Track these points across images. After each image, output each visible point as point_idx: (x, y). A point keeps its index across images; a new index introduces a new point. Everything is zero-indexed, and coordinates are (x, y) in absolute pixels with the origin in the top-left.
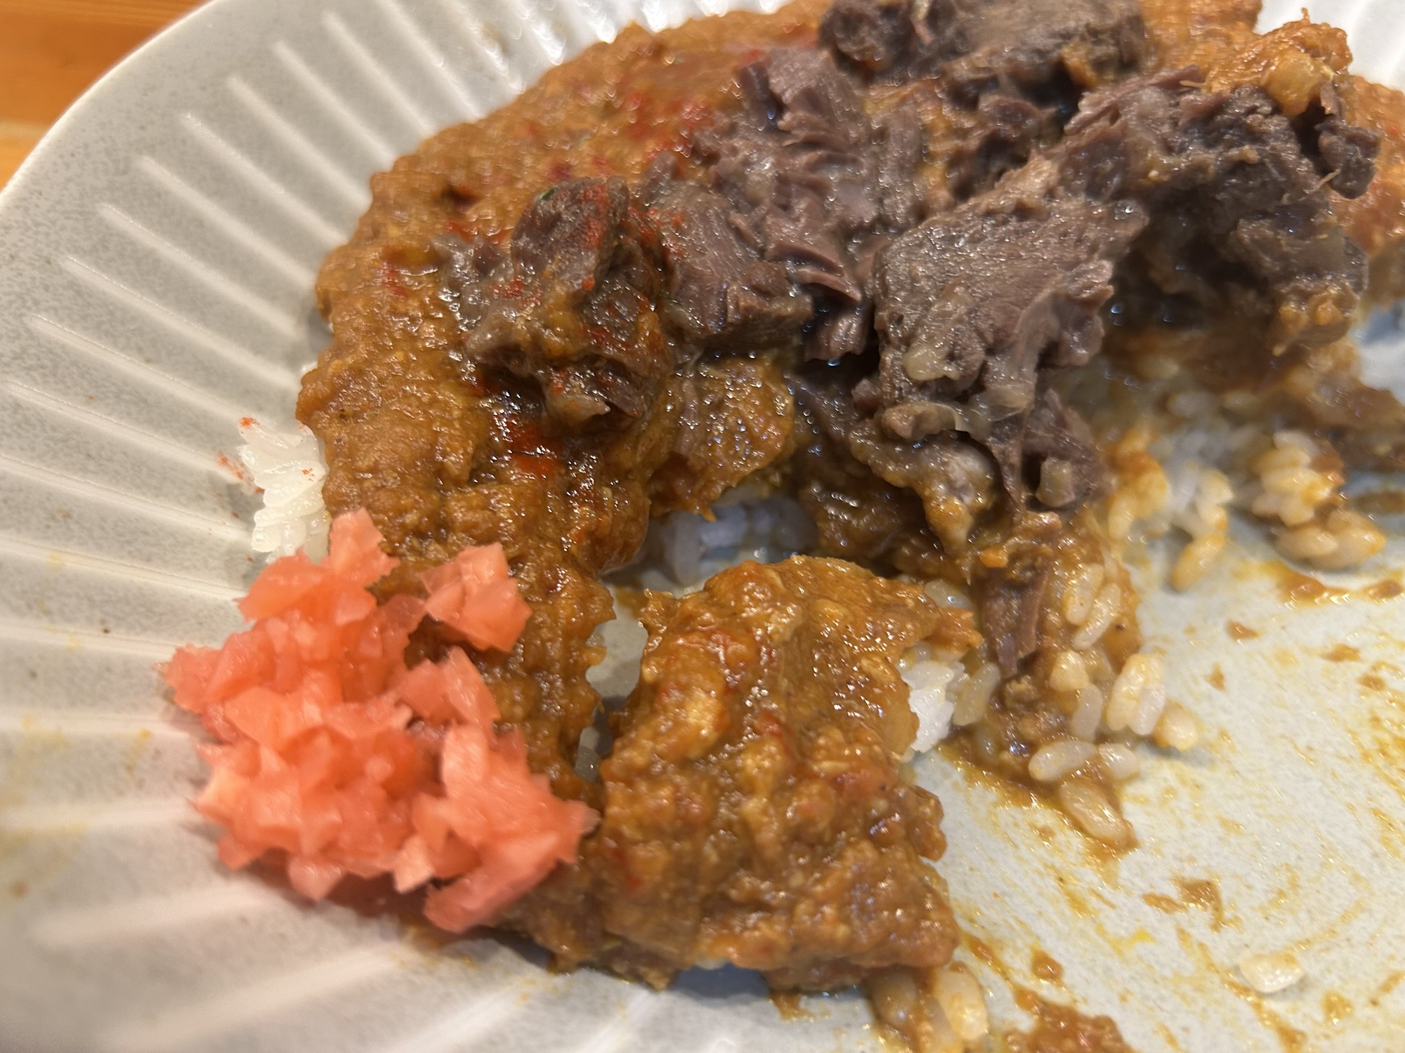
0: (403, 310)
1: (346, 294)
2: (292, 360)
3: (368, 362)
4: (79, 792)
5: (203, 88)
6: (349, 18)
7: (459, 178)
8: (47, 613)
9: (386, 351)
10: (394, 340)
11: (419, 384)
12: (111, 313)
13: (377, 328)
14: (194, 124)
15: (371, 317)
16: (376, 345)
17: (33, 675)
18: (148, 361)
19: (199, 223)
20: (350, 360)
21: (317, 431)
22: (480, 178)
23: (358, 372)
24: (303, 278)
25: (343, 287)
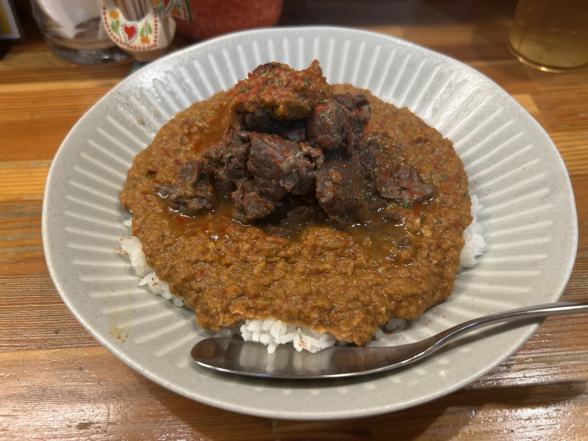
0: (150, 205)
1: (133, 203)
2: (121, 221)
3: (146, 219)
4: (126, 320)
5: (76, 158)
6: (103, 127)
7: (150, 168)
8: (101, 290)
9: (148, 215)
10: (150, 212)
11: (158, 220)
12: (80, 222)
13: (145, 210)
14: (77, 169)
15: (143, 208)
16: (146, 214)
17: (106, 302)
18: (92, 231)
19: (88, 193)
20: (141, 219)
21: (138, 237)
22: (155, 166)
23: (144, 222)
24: (115, 200)
25: (132, 202)
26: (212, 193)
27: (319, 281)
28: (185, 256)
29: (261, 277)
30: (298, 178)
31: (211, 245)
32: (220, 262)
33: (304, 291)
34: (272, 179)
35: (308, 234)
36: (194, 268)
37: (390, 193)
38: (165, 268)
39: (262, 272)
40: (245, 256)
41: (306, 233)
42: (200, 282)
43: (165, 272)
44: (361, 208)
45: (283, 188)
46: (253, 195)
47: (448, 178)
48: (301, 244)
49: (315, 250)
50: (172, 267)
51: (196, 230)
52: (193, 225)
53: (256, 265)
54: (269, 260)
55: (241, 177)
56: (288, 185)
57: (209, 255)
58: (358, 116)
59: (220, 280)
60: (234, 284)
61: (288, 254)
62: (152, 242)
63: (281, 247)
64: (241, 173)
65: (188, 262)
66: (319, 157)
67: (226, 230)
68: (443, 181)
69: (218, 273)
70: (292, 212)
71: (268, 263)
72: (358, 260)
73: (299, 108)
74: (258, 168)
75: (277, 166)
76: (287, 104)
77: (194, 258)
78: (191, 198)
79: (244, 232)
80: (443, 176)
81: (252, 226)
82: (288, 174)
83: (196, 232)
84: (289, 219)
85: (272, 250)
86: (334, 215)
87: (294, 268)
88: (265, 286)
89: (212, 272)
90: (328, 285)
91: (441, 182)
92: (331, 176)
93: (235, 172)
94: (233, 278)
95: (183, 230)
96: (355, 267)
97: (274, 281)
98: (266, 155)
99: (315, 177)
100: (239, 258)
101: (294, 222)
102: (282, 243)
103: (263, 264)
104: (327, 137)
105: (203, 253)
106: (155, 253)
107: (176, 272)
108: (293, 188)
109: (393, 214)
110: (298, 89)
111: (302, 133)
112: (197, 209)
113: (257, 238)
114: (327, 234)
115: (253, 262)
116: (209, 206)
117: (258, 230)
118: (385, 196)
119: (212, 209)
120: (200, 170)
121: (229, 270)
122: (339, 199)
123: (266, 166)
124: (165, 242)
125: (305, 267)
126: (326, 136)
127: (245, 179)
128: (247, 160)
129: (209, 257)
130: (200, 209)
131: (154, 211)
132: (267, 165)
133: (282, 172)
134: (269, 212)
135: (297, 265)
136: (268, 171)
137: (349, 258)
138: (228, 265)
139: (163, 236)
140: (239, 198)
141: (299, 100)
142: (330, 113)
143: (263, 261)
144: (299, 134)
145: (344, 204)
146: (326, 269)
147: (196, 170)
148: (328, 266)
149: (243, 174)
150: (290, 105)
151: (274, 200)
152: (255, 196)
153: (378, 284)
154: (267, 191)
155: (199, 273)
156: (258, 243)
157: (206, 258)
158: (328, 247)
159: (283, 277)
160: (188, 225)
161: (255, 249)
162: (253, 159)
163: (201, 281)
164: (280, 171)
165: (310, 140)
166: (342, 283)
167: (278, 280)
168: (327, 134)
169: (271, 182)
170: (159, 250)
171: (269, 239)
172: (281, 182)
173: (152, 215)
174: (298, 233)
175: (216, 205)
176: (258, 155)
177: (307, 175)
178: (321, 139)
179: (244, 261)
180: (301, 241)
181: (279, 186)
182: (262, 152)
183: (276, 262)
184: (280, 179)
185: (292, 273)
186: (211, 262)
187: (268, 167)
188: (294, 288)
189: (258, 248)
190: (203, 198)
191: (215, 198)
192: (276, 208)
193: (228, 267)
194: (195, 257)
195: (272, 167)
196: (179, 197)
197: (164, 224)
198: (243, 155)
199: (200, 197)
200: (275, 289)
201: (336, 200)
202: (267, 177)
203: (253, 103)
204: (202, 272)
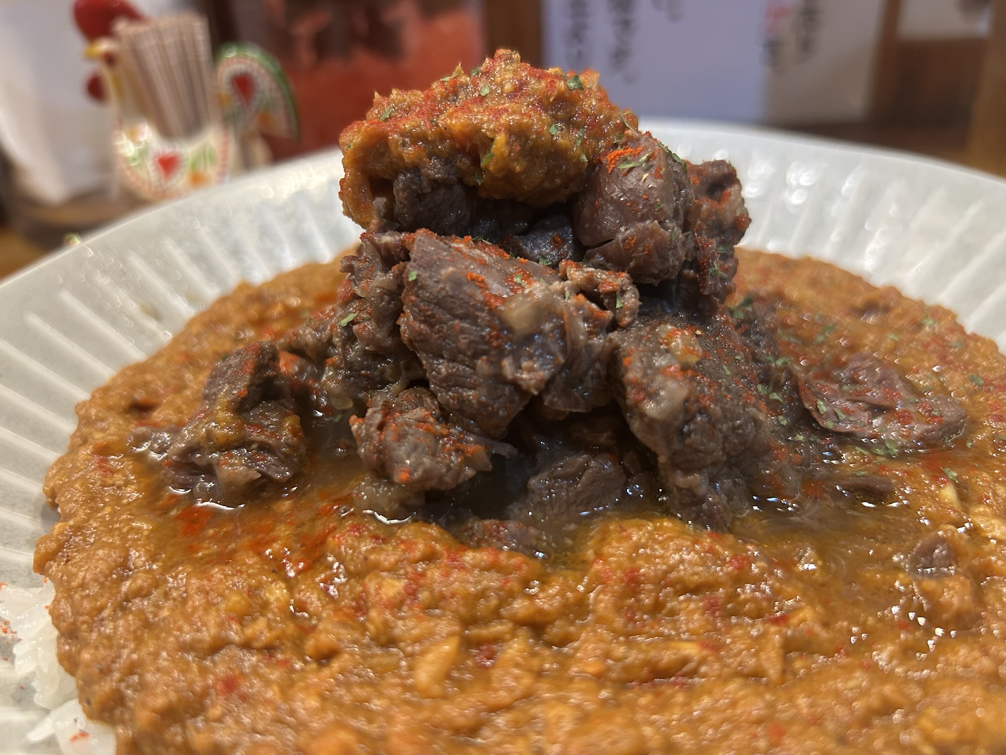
0: (111, 482)
3: (86, 520)
6: (44, 315)
7: (140, 396)
9: (98, 509)
11: (121, 521)
13: (92, 497)
15: (87, 491)
16: (91, 508)
20: (72, 523)
21: (50, 577)
22: (155, 392)
25: (64, 480)
26: (295, 434)
27: (663, 706)
28: (180, 629)
29: (445, 697)
30: (564, 351)
31: (276, 593)
32: (299, 650)
33: (614, 743)
34: (476, 355)
35: (604, 540)
36: (204, 671)
37: (843, 416)
38: (105, 672)
39: (448, 676)
40: (386, 623)
41: (598, 537)
42: (220, 720)
43: (106, 687)
44: (766, 458)
45: (515, 385)
46: (417, 416)
47: (988, 383)
48: (584, 572)
49: (635, 593)
50: (132, 669)
51: (233, 546)
52: (226, 532)
53: (423, 653)
54: (475, 632)
55: (384, 383)
56: (530, 370)
57: (261, 623)
58: (716, 213)
59: (292, 713)
60: (340, 725)
61: (540, 611)
62: (83, 586)
63: (514, 585)
64: (383, 372)
65: (186, 648)
66: (623, 292)
67: (330, 539)
68: (975, 392)
69: (287, 688)
70: (545, 474)
71: (468, 644)
72: (794, 621)
73: (556, 154)
74: (432, 326)
75: (493, 312)
76: (518, 133)
77: (207, 635)
78: (226, 447)
79: (385, 541)
80: (972, 380)
81: (415, 521)
82: (528, 339)
83: (234, 551)
84: (537, 499)
85: (483, 594)
86: (687, 471)
87: (564, 662)
88: (457, 731)
89: (268, 683)
90: (702, 719)
91: (971, 394)
92: (667, 344)
93: (367, 368)
94: (339, 703)
95: (191, 549)
96: (789, 647)
97: (496, 709)
98: (456, 282)
99: (617, 347)
100: (366, 629)
101: (552, 508)
102: (518, 568)
103: (448, 648)
104: (646, 228)
105: (243, 617)
106: (84, 622)
107: (142, 686)
108: (549, 383)
109: (863, 476)
110: (548, 98)
111: (564, 241)
112: (242, 480)
113: (430, 557)
114: (671, 539)
115: (418, 640)
116: (282, 473)
117: (434, 530)
118: (829, 424)
119: (290, 482)
120: (260, 368)
121: (326, 672)
122: (703, 410)
123: (456, 317)
124: (126, 586)
125: (607, 655)
126: (641, 225)
127: (396, 386)
128: (399, 312)
129: (260, 630)
130: (252, 483)
131: (120, 498)
132: (460, 311)
133: (510, 330)
134: (469, 472)
135: (577, 650)
136: (462, 331)
137: (759, 616)
138: (325, 657)
139: (124, 566)
140: (371, 425)
141: (553, 131)
142: (648, 160)
143: (451, 635)
144: (557, 244)
145: (721, 431)
146: (685, 661)
147: (249, 369)
148: (691, 650)
149: (389, 371)
150: (527, 138)
151: (487, 434)
152: (423, 421)
153: (887, 709)
154: (462, 401)
155: (220, 686)
156: (435, 574)
157: (249, 631)
158: (680, 580)
159: (528, 696)
160: (211, 532)
161: (423, 596)
162: (418, 296)
163: (223, 715)
164: (503, 326)
165: (592, 256)
166: (756, 708)
167: (508, 708)
168: (643, 219)
169: (473, 367)
170: (101, 610)
171: (469, 557)
172: (507, 365)
173: (108, 510)
174: (569, 542)
175: (306, 472)
176: (430, 282)
177: (589, 347)
178: (624, 241)
179: (383, 639)
180: (581, 566)
181: (499, 378)
182: (443, 272)
183: (497, 640)
184: (502, 354)
185: (561, 680)
186: (269, 649)
187: (462, 318)
188: (572, 734)
189: (432, 591)
190: (264, 448)
191: (303, 450)
192: (496, 458)
193: (327, 665)
194: (213, 631)
195: (477, 317)
196: (192, 449)
197: (138, 530)
198: (386, 297)
199: (254, 446)
200: (499, 744)
201: (694, 417)
202: (460, 352)
203: (416, 138)
204: (230, 685)
